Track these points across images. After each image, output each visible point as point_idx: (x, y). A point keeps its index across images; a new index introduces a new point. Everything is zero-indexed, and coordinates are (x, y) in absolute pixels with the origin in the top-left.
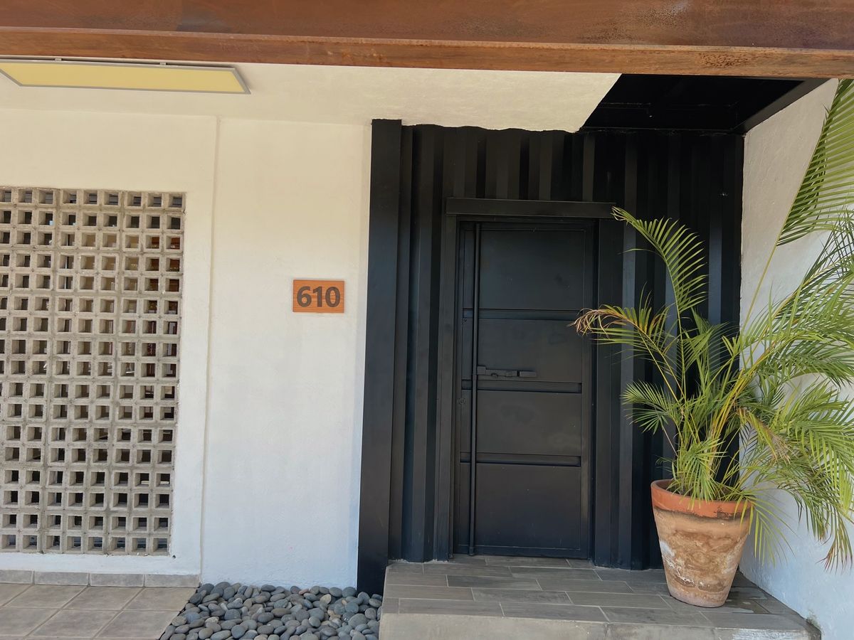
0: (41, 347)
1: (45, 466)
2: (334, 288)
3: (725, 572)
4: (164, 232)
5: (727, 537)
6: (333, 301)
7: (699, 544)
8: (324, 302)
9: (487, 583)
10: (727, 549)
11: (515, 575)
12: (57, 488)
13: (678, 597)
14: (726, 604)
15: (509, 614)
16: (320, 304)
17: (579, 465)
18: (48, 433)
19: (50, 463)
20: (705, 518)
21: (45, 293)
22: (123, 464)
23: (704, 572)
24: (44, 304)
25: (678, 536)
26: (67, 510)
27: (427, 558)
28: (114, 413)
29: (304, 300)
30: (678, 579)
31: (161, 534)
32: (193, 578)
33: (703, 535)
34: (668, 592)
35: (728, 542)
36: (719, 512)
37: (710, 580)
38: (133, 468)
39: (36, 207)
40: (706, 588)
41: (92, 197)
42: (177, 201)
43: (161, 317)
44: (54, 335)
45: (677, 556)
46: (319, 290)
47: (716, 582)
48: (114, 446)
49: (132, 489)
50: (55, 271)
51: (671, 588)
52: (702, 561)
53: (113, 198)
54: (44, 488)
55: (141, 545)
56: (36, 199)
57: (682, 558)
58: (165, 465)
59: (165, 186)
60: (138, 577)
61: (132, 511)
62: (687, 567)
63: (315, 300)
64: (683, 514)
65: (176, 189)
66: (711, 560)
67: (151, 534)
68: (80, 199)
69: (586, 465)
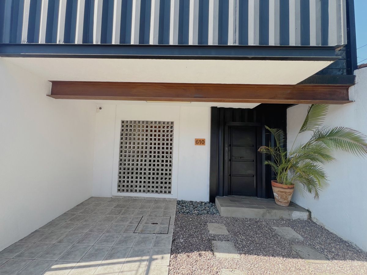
0: (146, 152)
1: (147, 176)
2: (203, 140)
3: (289, 199)
4: (169, 129)
5: (290, 192)
6: (203, 143)
7: (284, 194)
8: (201, 143)
9: (238, 201)
10: (289, 195)
11: (242, 200)
12: (149, 180)
13: (279, 204)
14: (289, 206)
15: (246, 207)
16: (200, 144)
17: (253, 177)
18: (147, 169)
19: (148, 175)
20: (285, 188)
21: (147, 141)
22: (162, 176)
23: (285, 199)
24: (146, 144)
25: (279, 192)
26: (151, 185)
27: (223, 196)
28: (160, 165)
29: (197, 143)
30: (279, 201)
31: (169, 190)
32: (176, 199)
33: (285, 192)
34: (276, 203)
35: (290, 193)
36: (288, 187)
37: (286, 201)
38: (164, 176)
39: (145, 125)
40: (285, 203)
41: (155, 122)
42: (172, 123)
43: (169, 146)
44: (148, 150)
45: (278, 196)
46: (200, 141)
47: (287, 201)
48: (160, 172)
49: (164, 181)
50: (149, 137)
51: (277, 203)
52: (284, 197)
53: (159, 123)
54: (147, 180)
55: (165, 192)
56: (145, 123)
57: (280, 196)
58: (170, 176)
59: (170, 120)
60: (165, 198)
61: (164, 185)
62: (281, 198)
63: (199, 143)
64: (280, 187)
65: (172, 121)
66: (286, 197)
67: (167, 190)
68: (154, 123)
69: (255, 177)
